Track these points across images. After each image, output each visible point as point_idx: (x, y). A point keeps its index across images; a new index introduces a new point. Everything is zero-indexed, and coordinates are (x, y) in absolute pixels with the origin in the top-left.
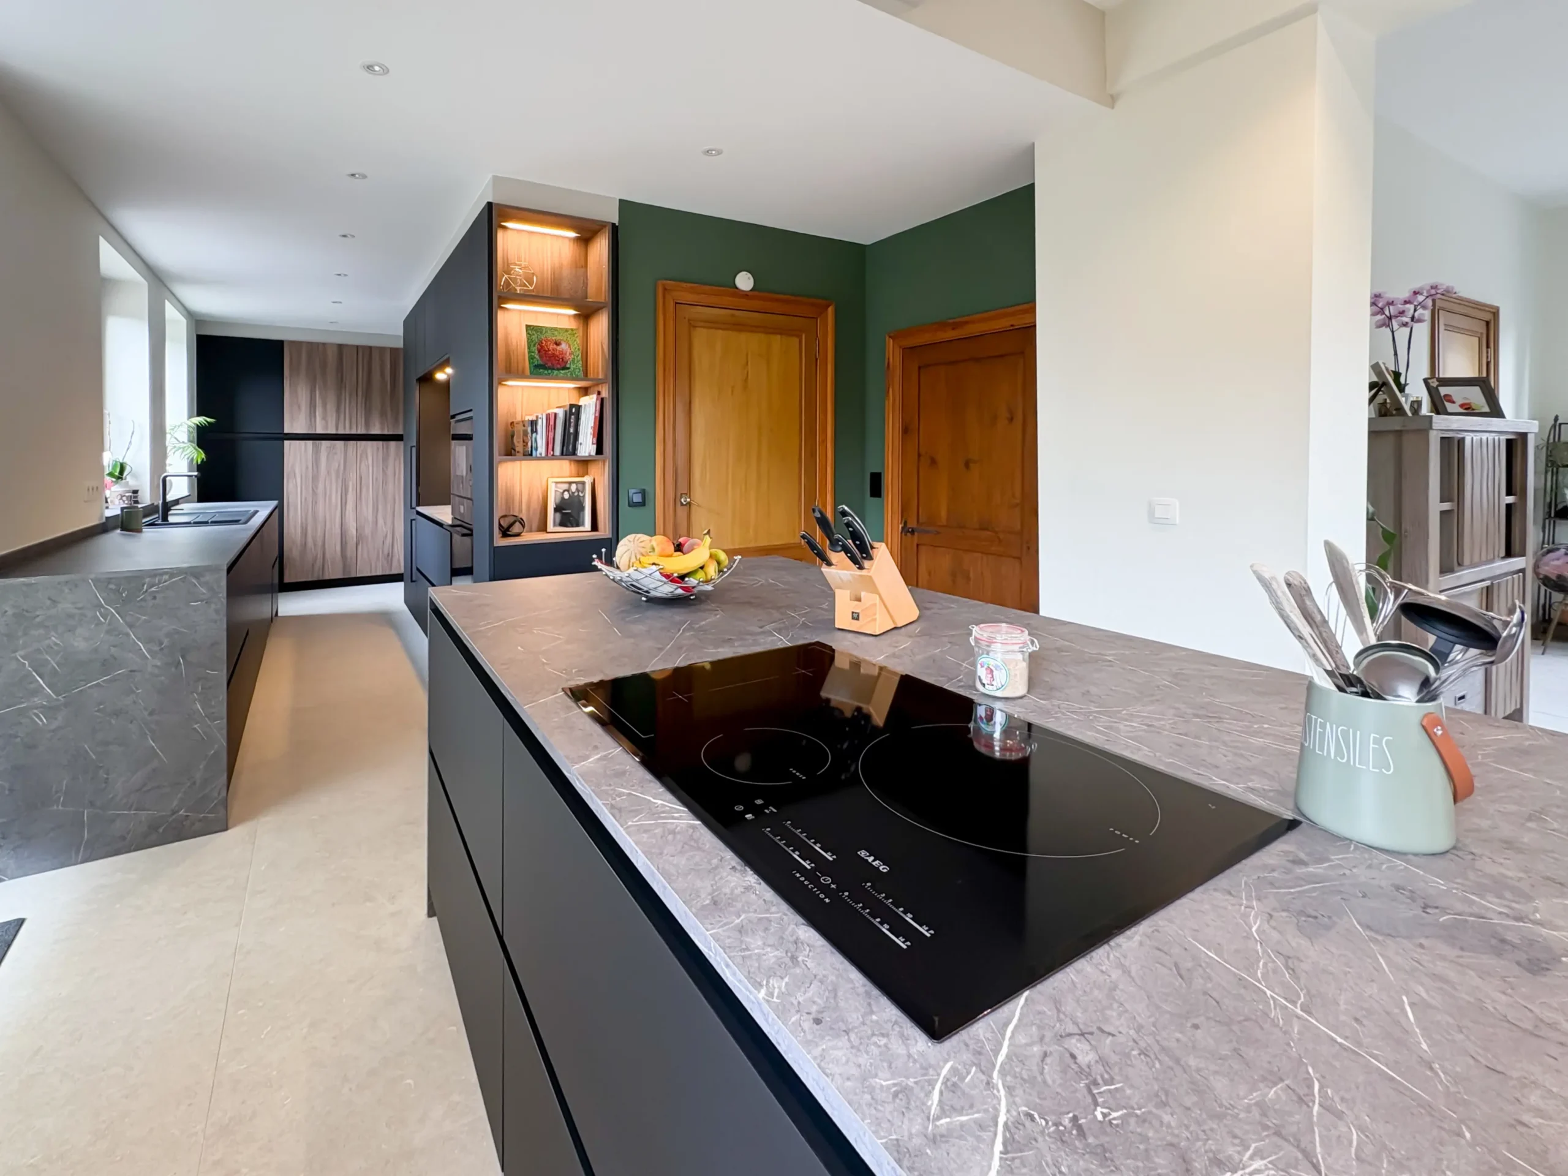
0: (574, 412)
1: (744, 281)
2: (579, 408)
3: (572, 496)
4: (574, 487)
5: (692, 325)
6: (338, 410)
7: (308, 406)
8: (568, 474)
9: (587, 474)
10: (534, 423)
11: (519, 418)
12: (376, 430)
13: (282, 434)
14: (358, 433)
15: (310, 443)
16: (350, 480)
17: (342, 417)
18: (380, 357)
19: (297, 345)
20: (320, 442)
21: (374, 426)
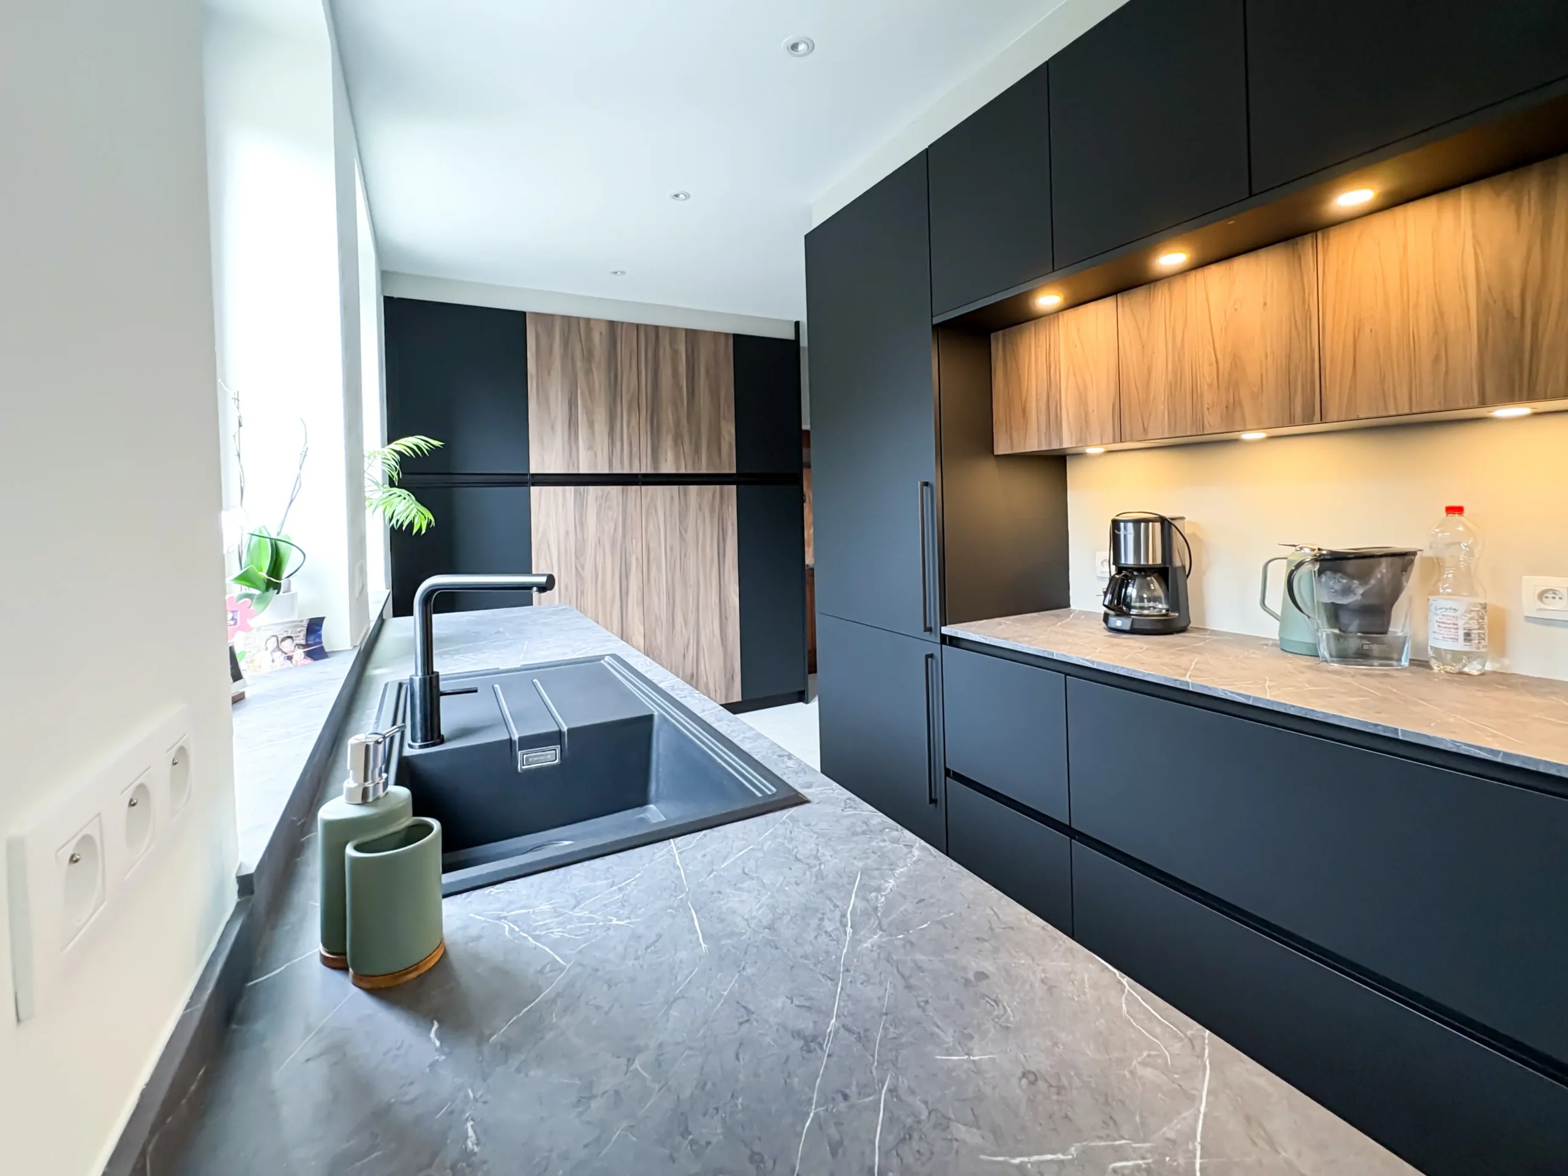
7: (566, 426)
12: (668, 467)
13: (527, 474)
14: (643, 471)
15: (571, 489)
16: (631, 552)
17: (618, 445)
18: (671, 345)
19: (546, 319)
20: (586, 487)
21: (666, 460)
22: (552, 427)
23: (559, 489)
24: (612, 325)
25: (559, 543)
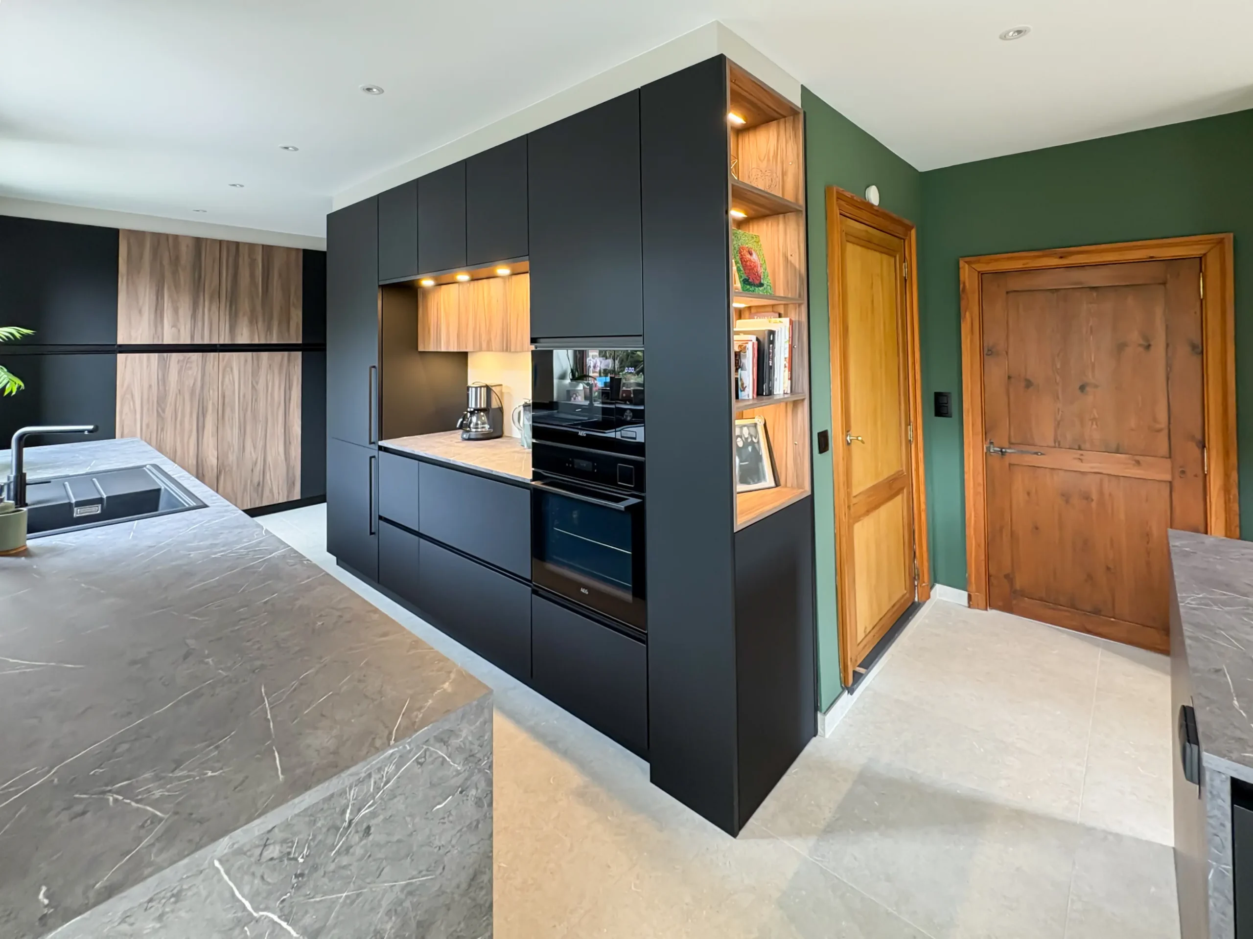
1: (874, 195)
6: (194, 316)
7: (153, 309)
12: (243, 338)
13: (115, 345)
14: (222, 342)
15: (155, 356)
16: (208, 398)
17: (200, 324)
18: (249, 256)
19: (138, 235)
20: (169, 354)
21: (242, 334)
22: (140, 311)
23: (145, 355)
24: (198, 241)
25: (142, 394)
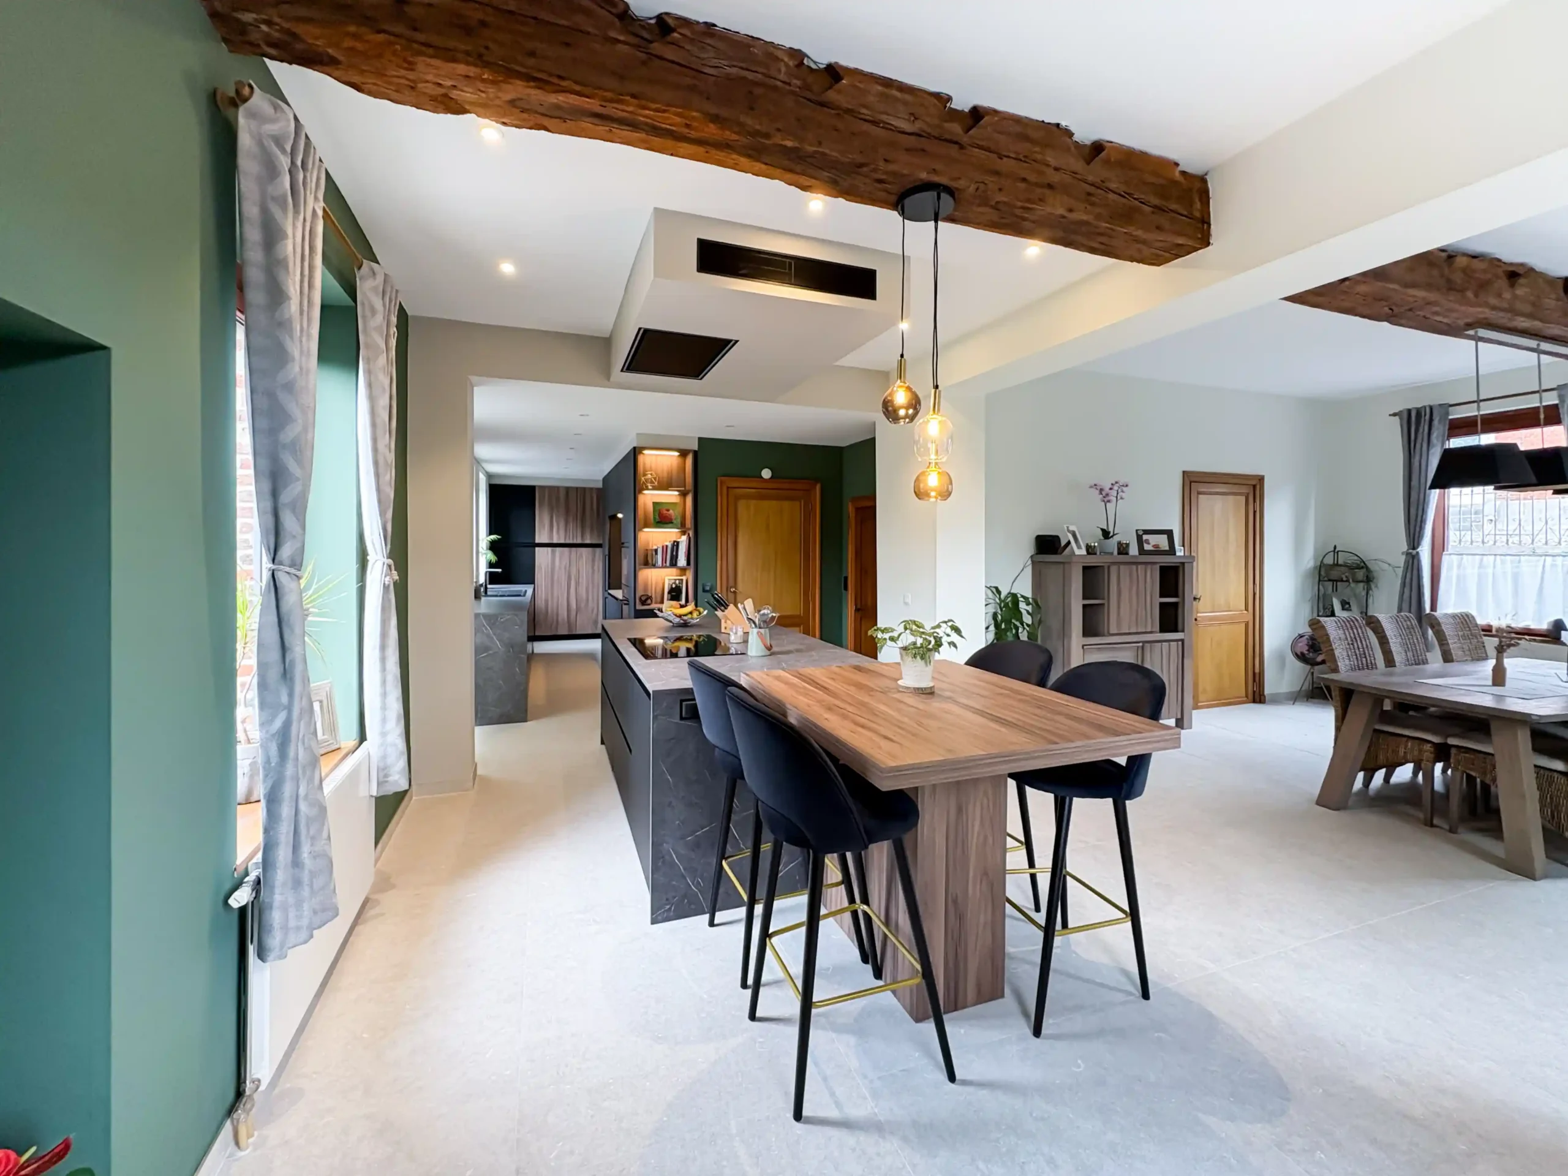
0: (676, 545)
1: (766, 474)
2: (678, 543)
3: (676, 586)
4: (677, 582)
5: (737, 498)
6: (566, 528)
7: (549, 525)
8: (675, 574)
9: (685, 575)
10: (656, 551)
11: (651, 548)
12: (588, 541)
13: (534, 544)
14: (578, 543)
15: (551, 549)
16: (572, 573)
17: (569, 533)
20: (556, 548)
21: (586, 538)
22: (544, 526)
23: (546, 548)
24: (566, 488)
25: (545, 566)
